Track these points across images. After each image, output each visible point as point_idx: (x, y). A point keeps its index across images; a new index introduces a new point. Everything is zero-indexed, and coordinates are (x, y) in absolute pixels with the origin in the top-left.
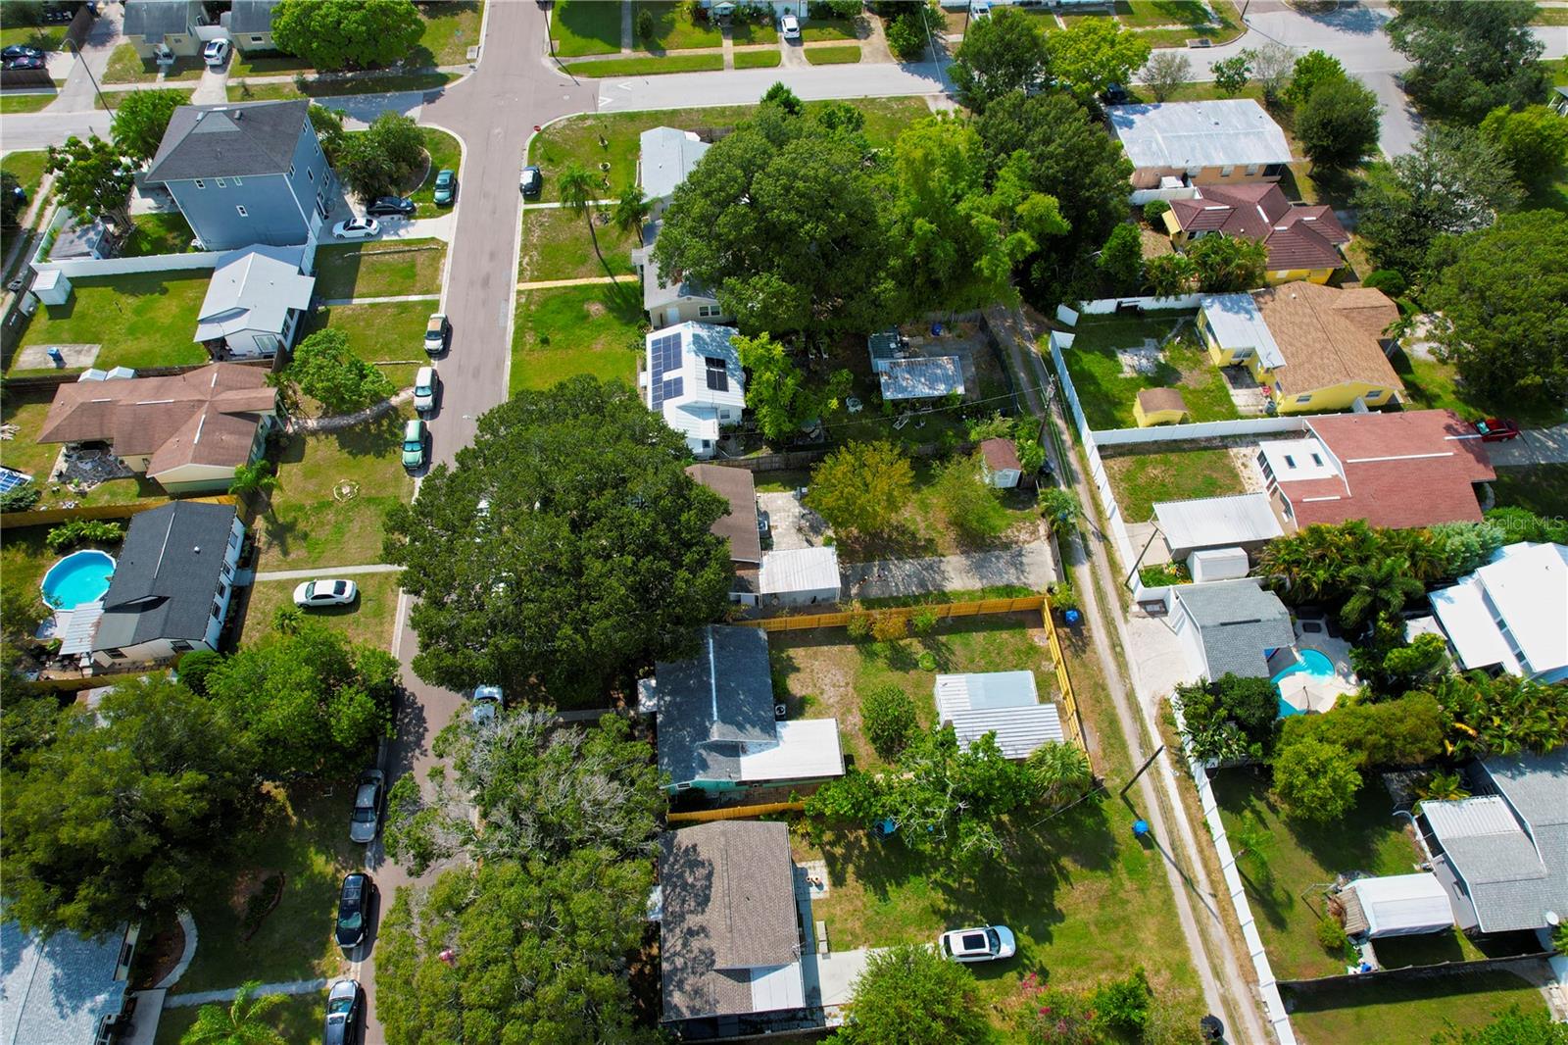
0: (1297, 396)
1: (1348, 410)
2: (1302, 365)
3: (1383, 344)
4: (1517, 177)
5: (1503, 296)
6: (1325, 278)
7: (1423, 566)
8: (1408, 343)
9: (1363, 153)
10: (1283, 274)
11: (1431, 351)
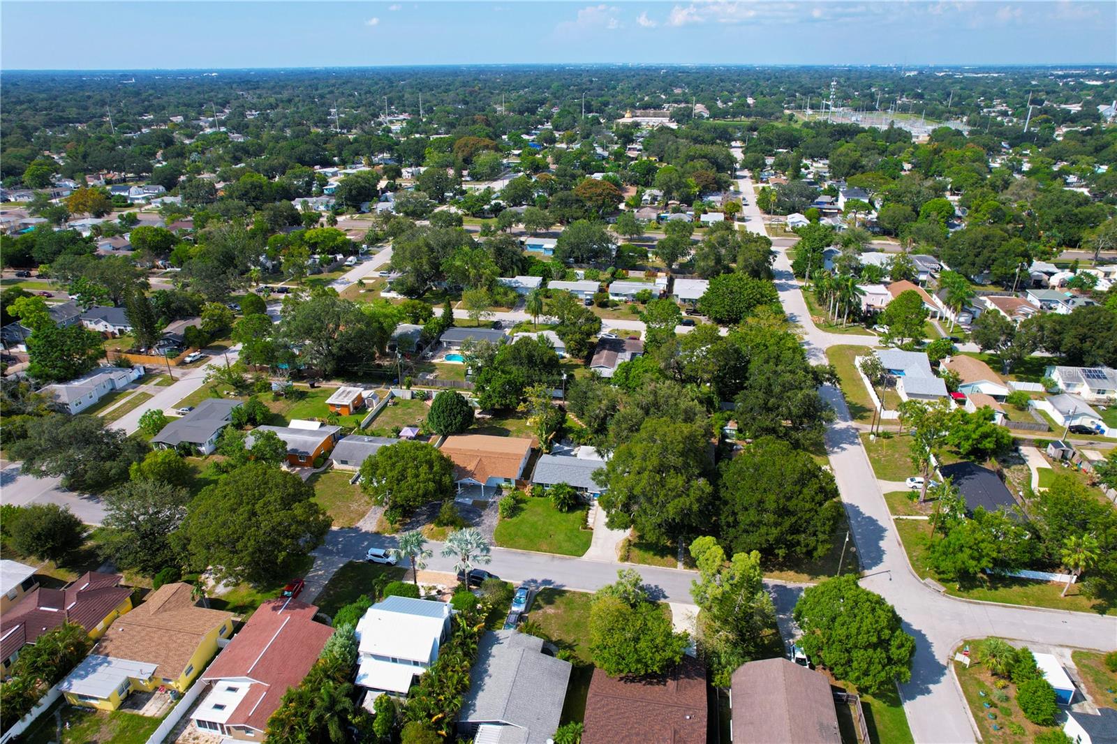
0: (183, 674)
1: (219, 650)
2: (167, 656)
3: (200, 604)
4: (175, 486)
5: (228, 536)
6: (130, 605)
7: (337, 675)
8: (211, 592)
9: (80, 533)
10: (100, 626)
11: (226, 586)
